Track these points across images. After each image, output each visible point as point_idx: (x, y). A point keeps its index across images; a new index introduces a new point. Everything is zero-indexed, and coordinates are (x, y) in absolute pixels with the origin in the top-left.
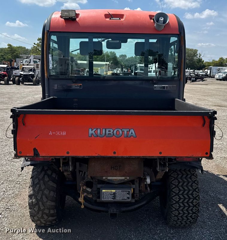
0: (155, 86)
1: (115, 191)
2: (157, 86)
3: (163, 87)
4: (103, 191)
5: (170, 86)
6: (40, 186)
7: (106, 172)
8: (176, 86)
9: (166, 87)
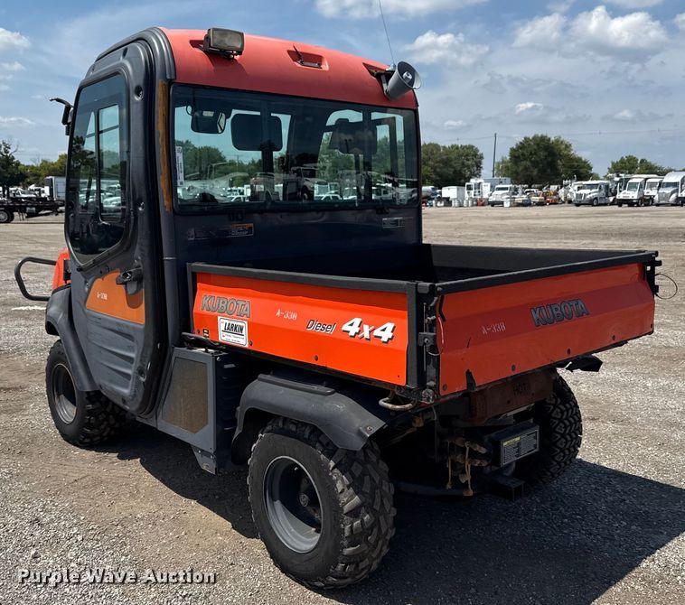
1: (518, 439)
4: (505, 444)
6: (372, 479)
9: (401, 221)
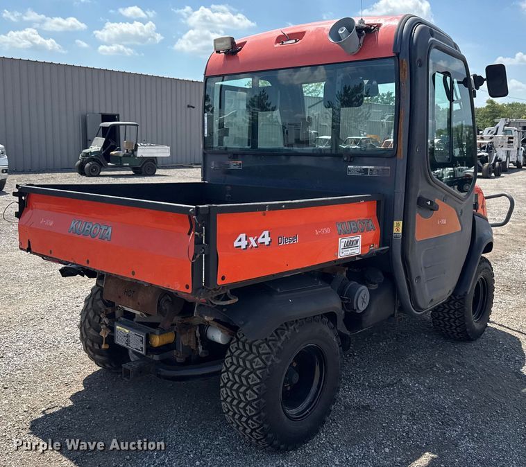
0: (349, 167)
1: (128, 332)
2: (352, 167)
3: (363, 169)
4: (118, 328)
5: (377, 168)
7: (120, 297)
8: (389, 168)
9: (371, 170)
